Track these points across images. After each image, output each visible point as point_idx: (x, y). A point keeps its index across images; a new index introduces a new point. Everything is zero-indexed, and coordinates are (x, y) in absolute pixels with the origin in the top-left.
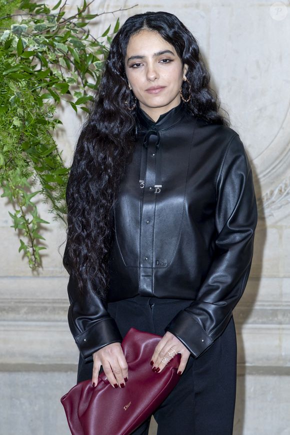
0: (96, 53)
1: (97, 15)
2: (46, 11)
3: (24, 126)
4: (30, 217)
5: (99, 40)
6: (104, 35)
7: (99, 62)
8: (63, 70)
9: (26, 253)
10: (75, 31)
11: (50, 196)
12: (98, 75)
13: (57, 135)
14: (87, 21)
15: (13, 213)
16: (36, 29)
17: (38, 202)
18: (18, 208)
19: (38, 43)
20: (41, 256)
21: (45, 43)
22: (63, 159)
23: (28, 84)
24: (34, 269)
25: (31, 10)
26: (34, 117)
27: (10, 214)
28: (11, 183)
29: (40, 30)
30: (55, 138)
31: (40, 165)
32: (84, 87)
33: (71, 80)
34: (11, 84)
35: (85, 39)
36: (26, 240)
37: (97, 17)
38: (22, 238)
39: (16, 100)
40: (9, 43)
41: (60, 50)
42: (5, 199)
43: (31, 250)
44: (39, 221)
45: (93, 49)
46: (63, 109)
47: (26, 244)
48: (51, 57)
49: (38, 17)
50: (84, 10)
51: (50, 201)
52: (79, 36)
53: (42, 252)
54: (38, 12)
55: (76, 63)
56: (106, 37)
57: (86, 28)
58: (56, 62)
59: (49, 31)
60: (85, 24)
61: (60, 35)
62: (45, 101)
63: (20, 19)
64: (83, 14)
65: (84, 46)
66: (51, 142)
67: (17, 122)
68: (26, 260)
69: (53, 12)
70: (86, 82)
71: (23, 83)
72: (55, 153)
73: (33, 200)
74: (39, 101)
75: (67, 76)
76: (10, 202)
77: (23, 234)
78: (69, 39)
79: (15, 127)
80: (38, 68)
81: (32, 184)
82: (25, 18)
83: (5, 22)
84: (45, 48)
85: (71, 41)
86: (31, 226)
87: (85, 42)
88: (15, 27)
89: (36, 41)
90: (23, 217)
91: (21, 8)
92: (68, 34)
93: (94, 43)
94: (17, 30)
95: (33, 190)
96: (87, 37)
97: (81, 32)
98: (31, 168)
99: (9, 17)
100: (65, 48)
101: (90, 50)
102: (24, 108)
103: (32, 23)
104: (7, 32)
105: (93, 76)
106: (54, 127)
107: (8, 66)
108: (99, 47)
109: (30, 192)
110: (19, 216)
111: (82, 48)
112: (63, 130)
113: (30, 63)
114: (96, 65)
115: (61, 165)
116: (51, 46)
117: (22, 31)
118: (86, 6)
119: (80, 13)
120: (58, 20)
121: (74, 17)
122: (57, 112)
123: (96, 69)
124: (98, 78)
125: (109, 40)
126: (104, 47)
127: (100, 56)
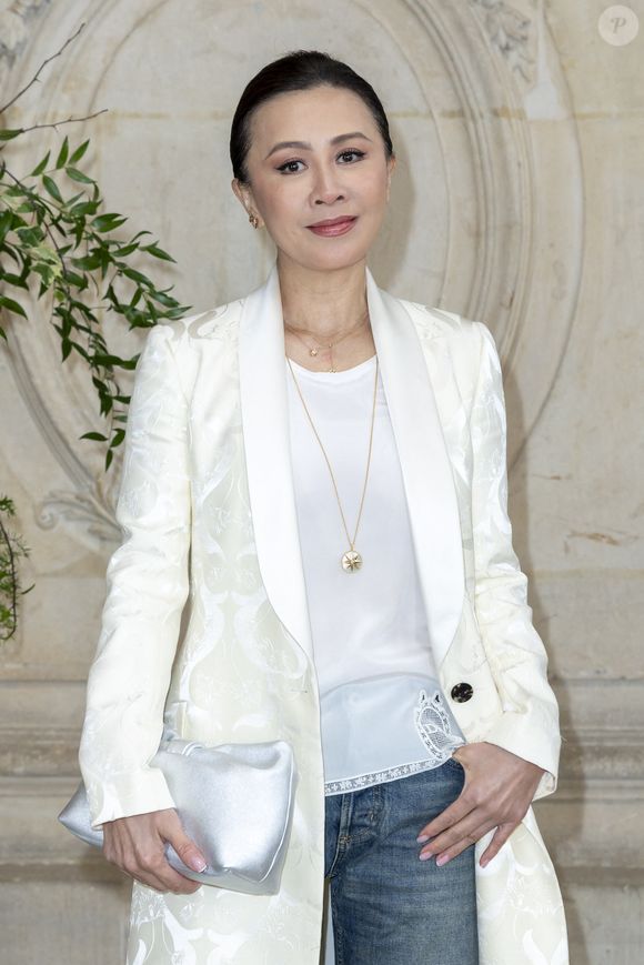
0: (19, 210)
1: (21, 131)
5: (27, 183)
6: (35, 173)
7: (25, 228)
12: (25, 256)
14: (2, 144)
37: (21, 135)
45: (13, 202)
56: (40, 177)
93: (17, 190)
96: (2, 175)
101: (7, 203)
105: (15, 258)
108: (26, 197)
114: (20, 236)
123: (18, 243)
124: (27, 262)
125: (47, 182)
126: (36, 197)
127: (29, 217)
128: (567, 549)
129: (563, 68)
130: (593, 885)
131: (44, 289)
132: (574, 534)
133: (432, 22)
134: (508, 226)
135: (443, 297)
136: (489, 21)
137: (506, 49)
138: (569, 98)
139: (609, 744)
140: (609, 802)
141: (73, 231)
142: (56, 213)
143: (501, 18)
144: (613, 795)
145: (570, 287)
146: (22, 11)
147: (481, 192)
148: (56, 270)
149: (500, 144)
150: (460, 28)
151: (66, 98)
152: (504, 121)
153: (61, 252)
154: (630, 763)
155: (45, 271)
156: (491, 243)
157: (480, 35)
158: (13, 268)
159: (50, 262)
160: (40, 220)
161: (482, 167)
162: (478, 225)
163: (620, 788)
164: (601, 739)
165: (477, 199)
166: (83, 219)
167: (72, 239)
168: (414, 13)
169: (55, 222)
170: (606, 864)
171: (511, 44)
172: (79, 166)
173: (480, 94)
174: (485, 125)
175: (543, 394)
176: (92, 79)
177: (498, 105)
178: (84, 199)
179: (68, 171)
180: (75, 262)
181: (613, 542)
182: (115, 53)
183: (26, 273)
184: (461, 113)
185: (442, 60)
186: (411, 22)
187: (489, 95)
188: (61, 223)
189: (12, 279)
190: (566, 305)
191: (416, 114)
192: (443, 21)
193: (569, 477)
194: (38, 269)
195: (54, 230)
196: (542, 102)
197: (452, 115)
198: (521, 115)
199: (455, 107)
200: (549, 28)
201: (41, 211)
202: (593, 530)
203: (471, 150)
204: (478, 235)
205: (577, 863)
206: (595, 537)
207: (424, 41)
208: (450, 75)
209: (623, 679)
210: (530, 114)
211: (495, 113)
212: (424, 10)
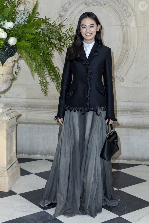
0: (64, 36)
1: (64, 26)
2: (50, 24)
3: (43, 55)
4: (44, 81)
5: (65, 33)
6: (66, 31)
8: (55, 41)
9: (43, 91)
10: (58, 30)
11: (50, 75)
13: (53, 58)
14: (62, 27)
15: (40, 80)
16: (47, 29)
17: (47, 77)
18: (41, 78)
19: (48, 33)
20: (47, 92)
21: (50, 33)
22: (54, 65)
23: (45, 44)
24: (45, 95)
25: (46, 24)
26: (46, 53)
27: (39, 80)
28: (39, 71)
29: (49, 29)
30: (52, 59)
31: (47, 66)
32: (60, 45)
33: (57, 44)
34: (40, 44)
35: (61, 32)
36: (43, 87)
38: (42, 87)
39: (42, 48)
40: (40, 32)
41: (54, 35)
42: (38, 76)
43: (44, 90)
44: (47, 82)
46: (55, 51)
47: (43, 88)
48: (51, 37)
49: (48, 26)
50: (61, 24)
51: (50, 76)
52: (59, 31)
53: (47, 91)
54: (48, 24)
55: (58, 39)
57: (61, 29)
58: (53, 38)
59: (51, 30)
60: (61, 28)
61: (54, 31)
62: (49, 48)
63: (43, 26)
64: (61, 25)
65: (61, 34)
66: (51, 60)
67: (41, 54)
68: (43, 93)
69: (52, 24)
70: (61, 44)
71: (43, 44)
72: (52, 63)
73: (45, 76)
74: (48, 49)
75: (55, 42)
76: (39, 76)
77: (42, 86)
78: (56, 32)
79: (41, 55)
80: (48, 40)
81: (46, 71)
82: (44, 26)
83: (39, 27)
84: (50, 34)
85: (57, 33)
86: (45, 83)
87: (61, 33)
88: (42, 28)
89: (47, 32)
90: (43, 81)
91: (44, 23)
92: (56, 31)
93: (63, 33)
94: (42, 29)
95: (46, 73)
96: (62, 31)
97: (60, 30)
98: (45, 67)
99: (40, 25)
100: (55, 34)
101: (62, 35)
102: (44, 51)
103: (46, 27)
104: (40, 29)
106: (52, 56)
107: (40, 38)
109: (45, 74)
110: (41, 81)
111: (60, 34)
112: (54, 57)
113: (46, 38)
115: (53, 67)
116: (52, 34)
117: (44, 29)
118: (61, 23)
119: (60, 25)
120: (53, 27)
121: (58, 26)
122: (53, 52)
123: (64, 41)
124: (64, 43)
125: (67, 32)
126: (66, 34)
127: (65, 37)
128: (133, 85)
129: (136, 20)
130: (135, 128)
131: (66, 47)
132: (134, 82)
133: (119, 13)
134: (128, 41)
135: (118, 50)
136: (126, 13)
137: (128, 17)
138: (136, 24)
139: (137, 110)
140: (137, 118)
141: (71, 39)
142: (69, 37)
143: (128, 13)
144: (138, 117)
145: (135, 50)
146: (64, 10)
147: (124, 36)
148: (68, 44)
149: (127, 30)
150: (122, 14)
151: (69, 22)
152: (128, 27)
153: (69, 42)
154: (140, 113)
155: (67, 44)
156: (125, 43)
157: (125, 15)
158: (62, 44)
159: (68, 43)
160: (66, 37)
161: (124, 33)
162: (123, 41)
163: (139, 116)
164: (137, 109)
165: (123, 37)
166: (72, 37)
167: (71, 40)
168: (116, 12)
169: (68, 38)
170: (136, 126)
171: (129, 16)
172: (72, 30)
173: (124, 23)
174: (125, 27)
175: (131, 64)
176: (73, 20)
177: (127, 25)
178: (72, 35)
179: (70, 31)
180: (71, 44)
181: (139, 84)
182: (76, 16)
183: (64, 45)
184: (122, 26)
185: (120, 18)
186: (116, 13)
187: (126, 23)
188: (69, 38)
189: (62, 46)
190: (135, 52)
191: (116, 26)
192: (120, 13)
193: (134, 75)
194: (66, 44)
195: (68, 39)
196: (133, 24)
197: (120, 26)
198: (130, 26)
199: (121, 25)
200: (134, 14)
201: (67, 36)
202: (137, 82)
203: (123, 31)
204: (123, 42)
205: (133, 126)
206: (137, 83)
207: (117, 16)
208: (120, 21)
209: (140, 102)
210: (131, 26)
211: (126, 26)
212: (117, 12)
